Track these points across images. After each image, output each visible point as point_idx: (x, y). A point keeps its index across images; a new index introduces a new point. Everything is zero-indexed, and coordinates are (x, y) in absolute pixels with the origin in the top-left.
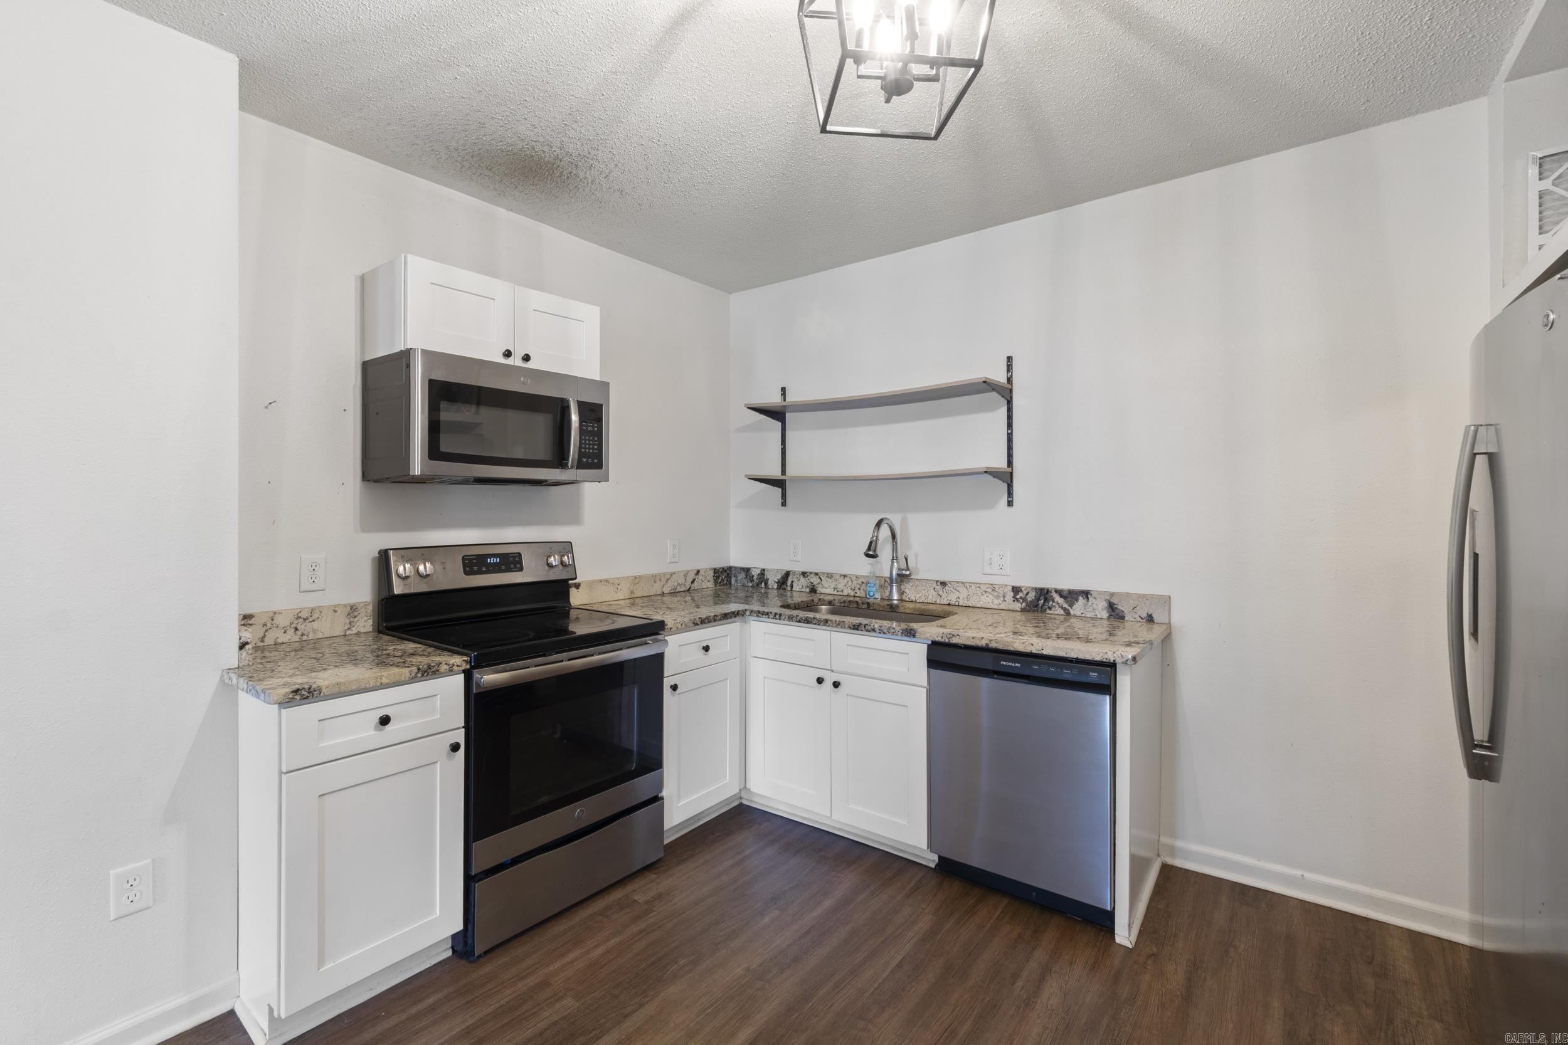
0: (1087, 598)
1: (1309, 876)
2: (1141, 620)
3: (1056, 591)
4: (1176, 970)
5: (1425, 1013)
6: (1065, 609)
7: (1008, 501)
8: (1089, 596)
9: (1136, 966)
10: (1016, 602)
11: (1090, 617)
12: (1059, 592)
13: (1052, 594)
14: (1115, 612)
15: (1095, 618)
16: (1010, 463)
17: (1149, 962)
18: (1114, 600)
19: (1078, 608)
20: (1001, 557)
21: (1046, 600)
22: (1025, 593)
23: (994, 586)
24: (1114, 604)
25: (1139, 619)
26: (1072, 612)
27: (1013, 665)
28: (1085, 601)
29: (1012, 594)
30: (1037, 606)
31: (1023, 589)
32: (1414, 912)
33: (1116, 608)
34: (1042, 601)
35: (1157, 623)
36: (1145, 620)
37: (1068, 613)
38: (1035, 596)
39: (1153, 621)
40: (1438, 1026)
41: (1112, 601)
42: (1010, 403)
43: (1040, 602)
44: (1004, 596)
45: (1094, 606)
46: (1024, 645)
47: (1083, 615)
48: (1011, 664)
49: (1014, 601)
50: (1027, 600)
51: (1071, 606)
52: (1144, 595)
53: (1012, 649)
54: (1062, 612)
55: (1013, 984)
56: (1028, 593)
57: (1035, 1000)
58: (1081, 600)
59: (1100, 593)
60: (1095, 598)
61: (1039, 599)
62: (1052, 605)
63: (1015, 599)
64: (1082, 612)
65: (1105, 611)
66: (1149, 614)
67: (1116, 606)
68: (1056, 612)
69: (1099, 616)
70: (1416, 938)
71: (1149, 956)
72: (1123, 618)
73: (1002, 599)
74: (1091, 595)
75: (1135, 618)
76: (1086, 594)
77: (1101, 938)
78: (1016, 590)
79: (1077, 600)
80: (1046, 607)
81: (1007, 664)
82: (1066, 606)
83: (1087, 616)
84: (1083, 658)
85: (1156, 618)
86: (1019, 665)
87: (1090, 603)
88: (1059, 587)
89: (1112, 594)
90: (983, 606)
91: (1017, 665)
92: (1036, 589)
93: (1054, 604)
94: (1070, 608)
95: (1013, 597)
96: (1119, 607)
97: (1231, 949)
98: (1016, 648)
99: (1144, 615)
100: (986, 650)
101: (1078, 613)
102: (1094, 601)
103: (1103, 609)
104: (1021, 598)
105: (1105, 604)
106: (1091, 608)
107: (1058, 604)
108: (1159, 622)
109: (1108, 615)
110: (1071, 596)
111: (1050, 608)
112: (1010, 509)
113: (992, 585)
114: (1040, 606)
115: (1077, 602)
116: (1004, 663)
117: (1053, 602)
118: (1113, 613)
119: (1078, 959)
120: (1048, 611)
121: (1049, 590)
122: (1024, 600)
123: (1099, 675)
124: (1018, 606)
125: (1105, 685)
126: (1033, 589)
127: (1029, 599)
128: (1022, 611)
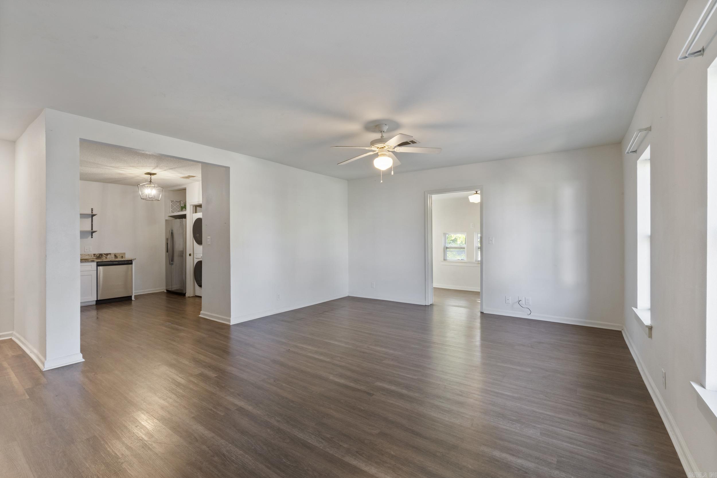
3: (104, 254)
6: (106, 257)
12: (105, 254)
16: (92, 229)
18: (116, 254)
19: (109, 256)
20: (90, 248)
21: (101, 256)
26: (107, 257)
30: (99, 257)
31: (96, 254)
33: (116, 256)
42: (92, 217)
44: (91, 256)
46: (114, 260)
48: (116, 263)
51: (107, 256)
52: (120, 253)
54: (105, 257)
60: (112, 254)
61: (100, 256)
63: (94, 256)
69: (113, 257)
72: (118, 256)
76: (110, 254)
78: (94, 255)
84: (126, 260)
85: (123, 257)
88: (104, 253)
89: (115, 253)
99: (121, 256)
100: (111, 261)
105: (114, 255)
112: (92, 239)
116: (114, 263)
117: (103, 256)
120: (102, 258)
121: (102, 254)
122: (96, 256)
123: (130, 262)
124: (95, 257)
125: (131, 264)
126: (98, 254)
127: (98, 256)
128: (96, 258)
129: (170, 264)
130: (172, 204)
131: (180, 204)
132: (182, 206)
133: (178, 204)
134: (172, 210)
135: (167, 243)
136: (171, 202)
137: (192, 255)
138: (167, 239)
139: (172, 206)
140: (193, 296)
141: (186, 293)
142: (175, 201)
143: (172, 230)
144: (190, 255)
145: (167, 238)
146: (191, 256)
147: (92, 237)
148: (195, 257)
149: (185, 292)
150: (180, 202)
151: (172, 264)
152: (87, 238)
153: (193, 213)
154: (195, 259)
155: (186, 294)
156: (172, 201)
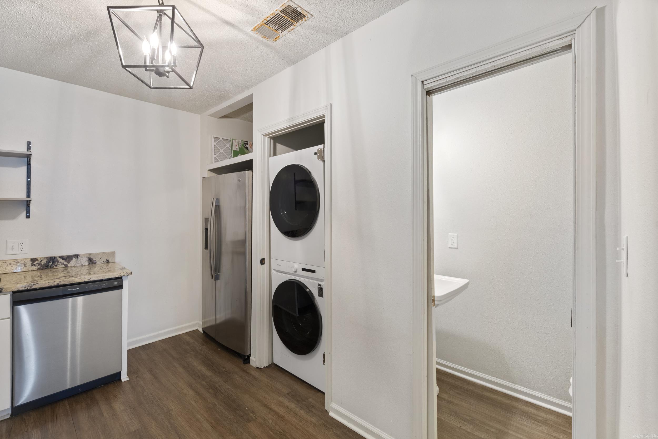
0: (78, 258)
1: (160, 332)
2: (104, 263)
3: (60, 257)
4: (147, 375)
5: (201, 346)
6: (65, 265)
7: (27, 215)
8: (79, 257)
9: (135, 382)
10: (33, 266)
11: (79, 266)
12: (62, 258)
13: (57, 259)
14: (91, 261)
15: (82, 266)
16: (28, 195)
17: (138, 379)
19: (73, 262)
20: (21, 244)
21: (53, 262)
22: (40, 260)
23: (17, 260)
24: (91, 258)
25: (103, 262)
27: (75, 289)
28: (76, 259)
29: (31, 262)
30: (48, 266)
31: (38, 259)
32: (185, 328)
33: (92, 260)
34: (51, 263)
35: (111, 263)
36: (105, 263)
37: (66, 266)
38: (47, 261)
39: (109, 262)
40: (204, 346)
41: (90, 257)
42: (29, 164)
43: (50, 264)
44: (25, 265)
45: (81, 261)
46: (80, 279)
47: (75, 266)
48: (74, 289)
49: (32, 266)
50: (42, 264)
51: (69, 263)
52: (105, 253)
53: (73, 282)
54: (63, 266)
55: (103, 416)
56: (42, 261)
57: (116, 413)
58: (74, 259)
59: (84, 255)
60: (82, 257)
61: (49, 262)
62: (57, 264)
63: (33, 264)
64: (74, 264)
65: (87, 262)
66: (107, 259)
67: (92, 259)
68: (60, 267)
69: (84, 265)
70: (187, 334)
71: (136, 378)
72: (95, 263)
73: (23, 266)
74: (80, 256)
75: (101, 262)
76: (77, 256)
77: (116, 384)
78: (33, 260)
79: (72, 259)
80: (54, 265)
81: (72, 290)
82: (66, 263)
83: (77, 266)
84: (110, 278)
86: (79, 289)
87: (79, 260)
88: (61, 255)
89: (90, 254)
90: (9, 272)
91: (77, 289)
92: (47, 258)
93: (58, 263)
94: (68, 264)
95: (31, 264)
96: (94, 259)
97: (155, 361)
98: (76, 281)
99: (105, 260)
100: (58, 286)
101: (73, 265)
102: (81, 258)
103: (85, 261)
104: (37, 264)
105: (87, 259)
106: (80, 262)
107: (61, 263)
108: (112, 262)
109: (88, 263)
110: (68, 258)
111: (56, 266)
112: (28, 219)
113: (15, 260)
114: (50, 265)
115: (72, 260)
116: (70, 290)
117: (58, 262)
118: (91, 262)
119: (116, 394)
120: (55, 267)
121: (55, 258)
122: (39, 264)
123: (116, 283)
124: (35, 268)
125: (120, 287)
126: (45, 258)
127: (42, 263)
128: (38, 270)
129: (212, 278)
130: (215, 144)
131: (232, 146)
132: (235, 149)
133: (228, 146)
134: (215, 156)
135: (207, 230)
136: (213, 139)
137: (266, 261)
138: (206, 221)
139: (216, 150)
140: (267, 365)
141: (250, 355)
142: (221, 139)
143: (218, 200)
144: (262, 261)
145: (207, 217)
146: (264, 264)
147: (28, 217)
148: (272, 267)
149: (248, 354)
150: (231, 141)
151: (217, 278)
152: (14, 217)
153: (270, 157)
154: (273, 272)
155: (252, 358)
156: (216, 139)
